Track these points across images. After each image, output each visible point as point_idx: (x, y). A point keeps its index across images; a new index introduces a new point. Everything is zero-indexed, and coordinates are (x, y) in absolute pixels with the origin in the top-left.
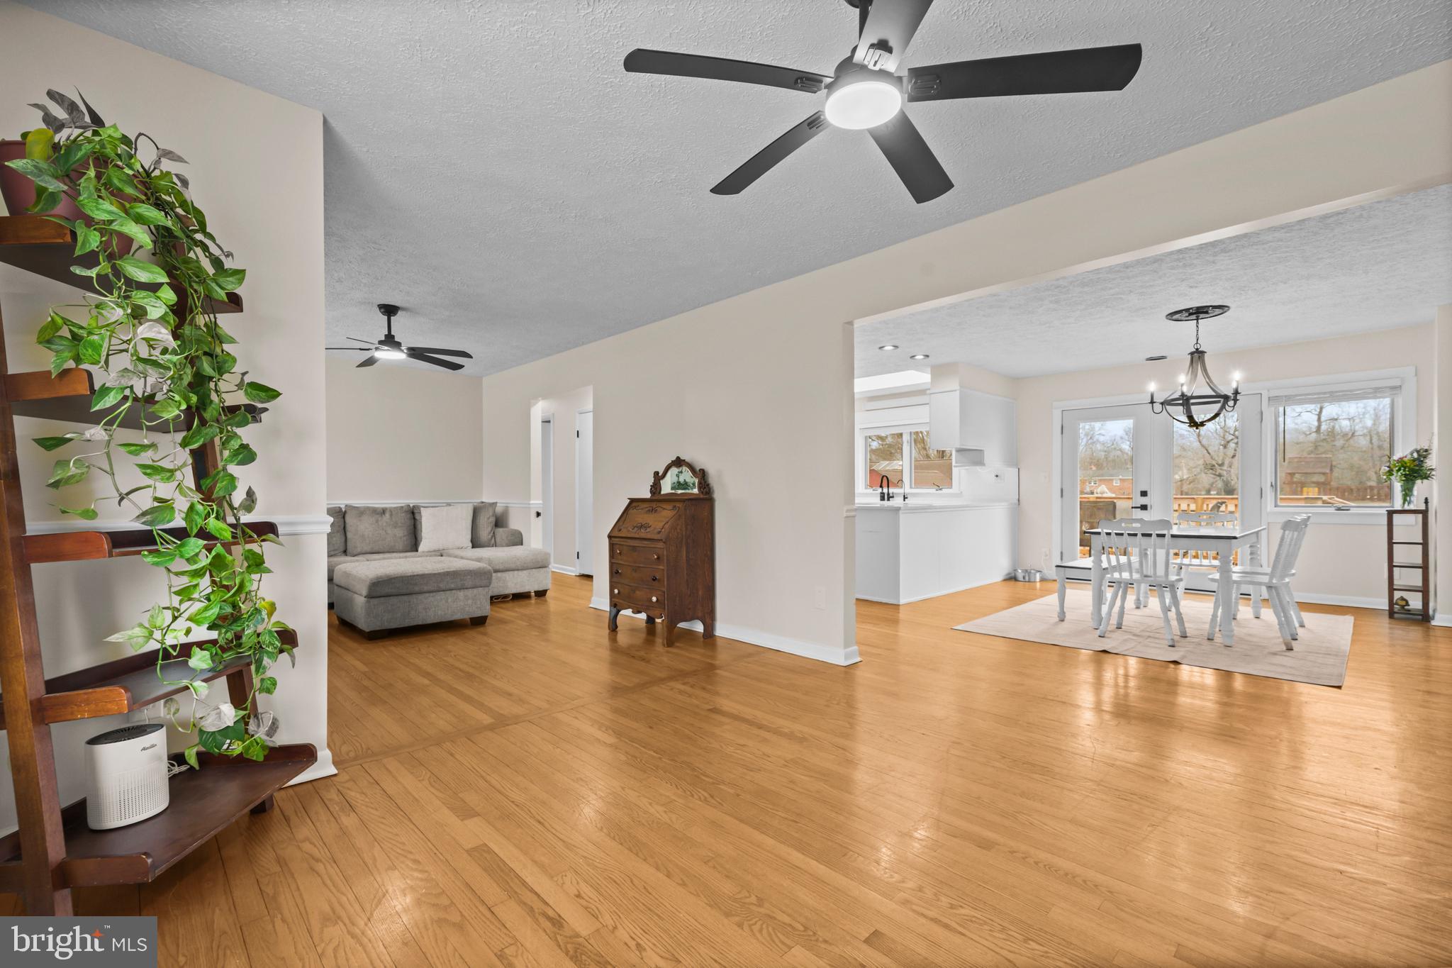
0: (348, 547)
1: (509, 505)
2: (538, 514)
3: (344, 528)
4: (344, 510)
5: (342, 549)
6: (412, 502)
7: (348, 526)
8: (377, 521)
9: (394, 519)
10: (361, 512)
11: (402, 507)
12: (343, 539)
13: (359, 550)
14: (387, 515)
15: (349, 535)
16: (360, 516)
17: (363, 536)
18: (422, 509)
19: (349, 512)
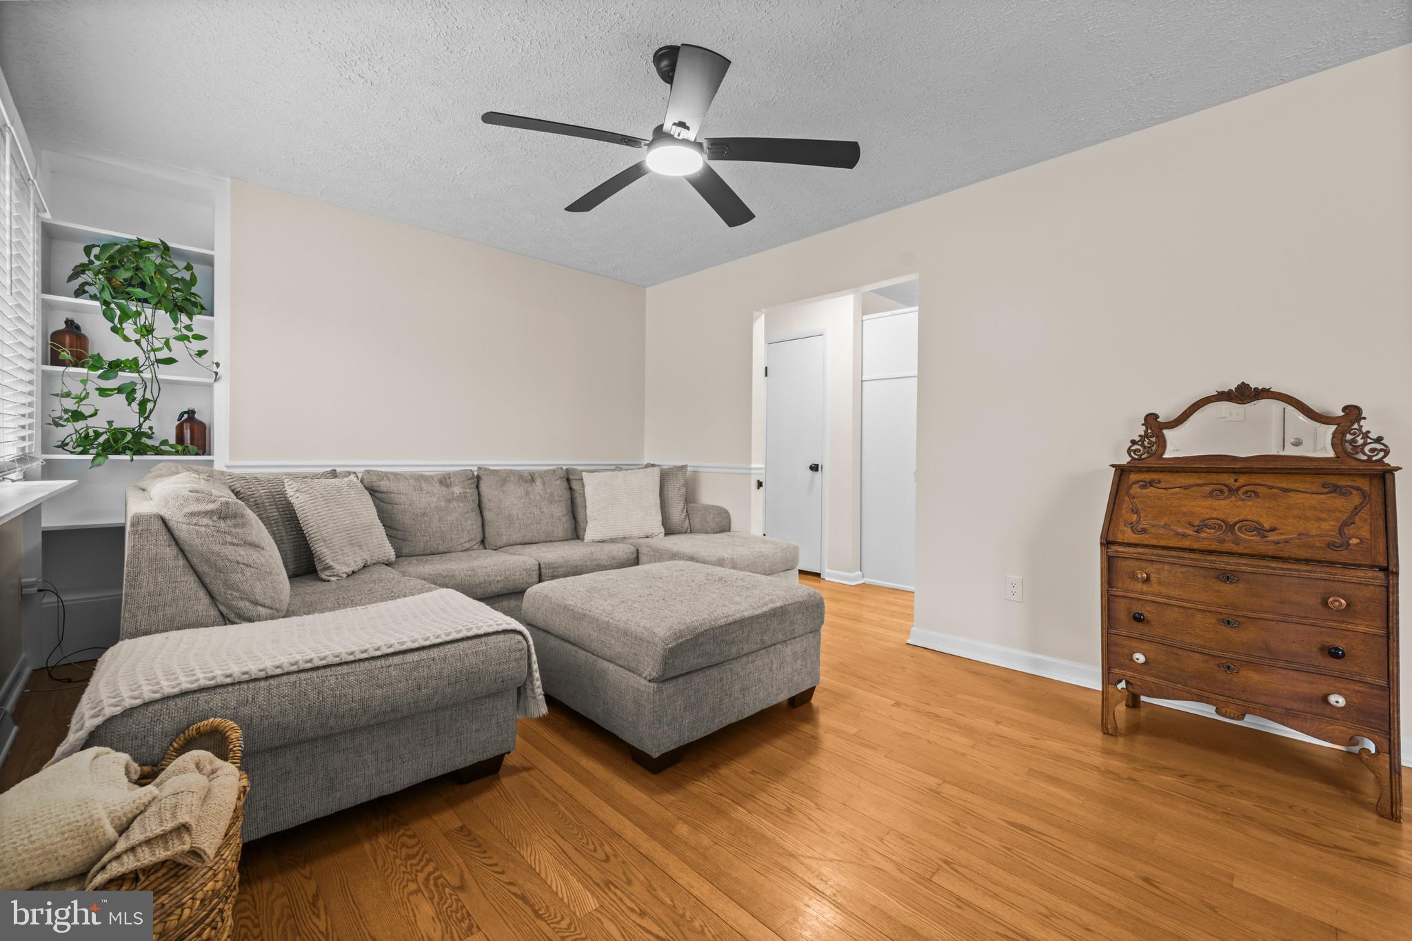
0: (487, 534)
1: (699, 469)
2: (760, 484)
3: (480, 505)
4: (476, 474)
5: (479, 538)
6: (566, 462)
7: (484, 500)
8: (527, 493)
9: (548, 491)
10: (504, 478)
11: (554, 471)
12: (480, 524)
13: (505, 539)
14: (538, 482)
15: (488, 515)
16: (502, 485)
17: (510, 517)
18: (584, 474)
19: (484, 478)
